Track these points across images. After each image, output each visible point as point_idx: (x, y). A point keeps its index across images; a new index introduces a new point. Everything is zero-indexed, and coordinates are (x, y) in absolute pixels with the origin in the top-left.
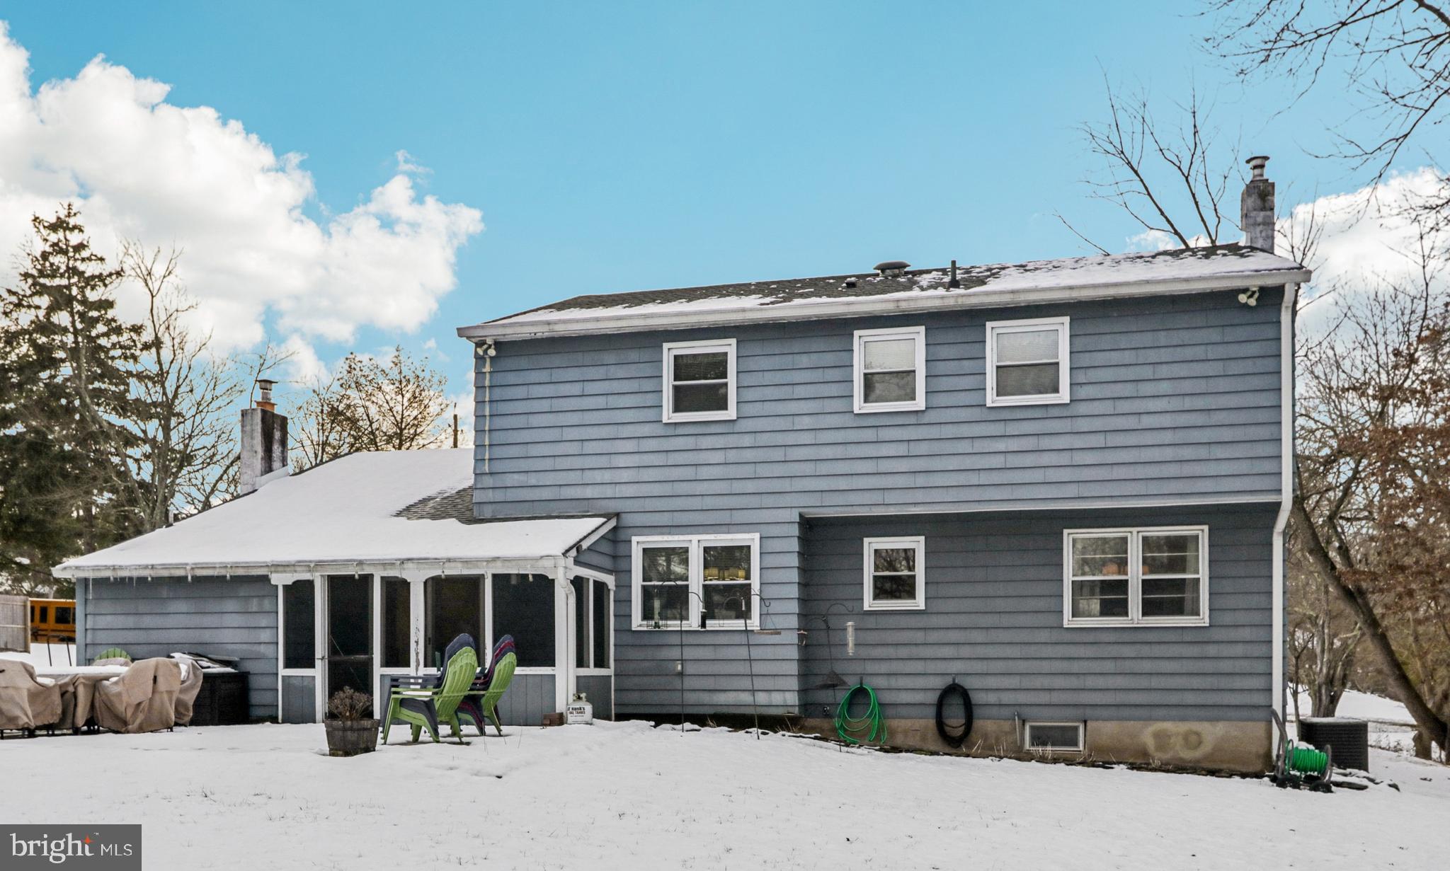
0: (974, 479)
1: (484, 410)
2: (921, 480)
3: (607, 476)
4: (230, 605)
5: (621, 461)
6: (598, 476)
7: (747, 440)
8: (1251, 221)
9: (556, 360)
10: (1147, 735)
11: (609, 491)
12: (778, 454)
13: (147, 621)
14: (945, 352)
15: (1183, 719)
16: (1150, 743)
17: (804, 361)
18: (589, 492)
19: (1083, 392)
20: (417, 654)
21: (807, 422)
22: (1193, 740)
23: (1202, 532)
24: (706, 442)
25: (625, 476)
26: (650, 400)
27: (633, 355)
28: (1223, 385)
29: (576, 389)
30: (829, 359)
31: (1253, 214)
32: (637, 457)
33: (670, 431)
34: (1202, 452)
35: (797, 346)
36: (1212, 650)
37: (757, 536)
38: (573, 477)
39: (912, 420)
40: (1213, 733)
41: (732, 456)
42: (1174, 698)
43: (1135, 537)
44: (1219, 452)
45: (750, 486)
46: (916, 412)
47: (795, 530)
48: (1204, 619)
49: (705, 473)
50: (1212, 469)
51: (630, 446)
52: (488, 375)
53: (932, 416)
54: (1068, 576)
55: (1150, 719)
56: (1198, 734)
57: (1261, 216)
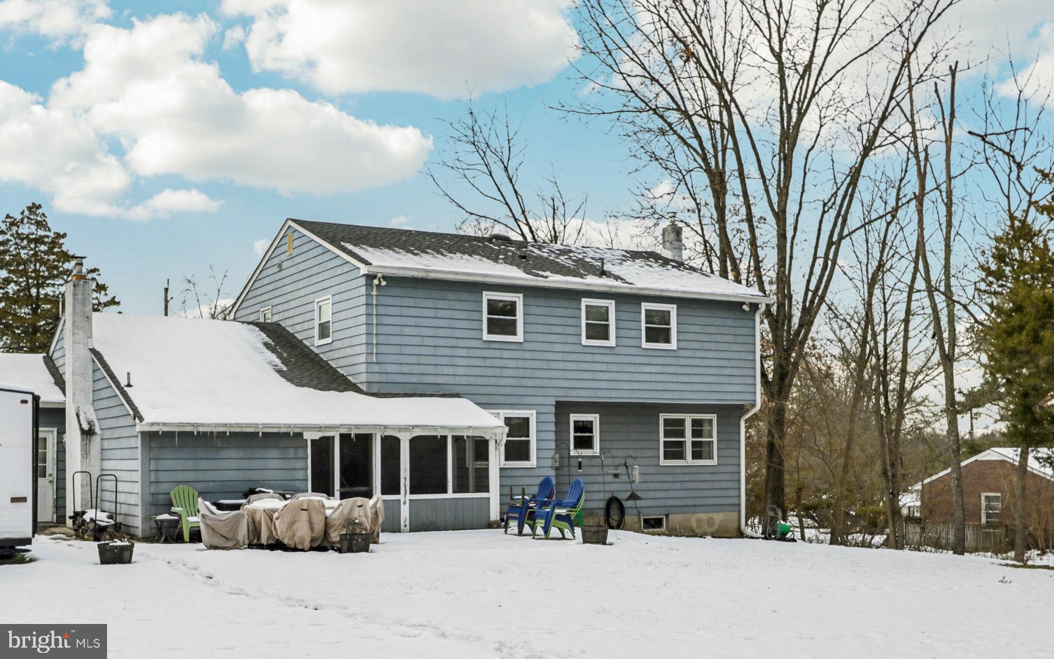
0: (636, 386)
1: (372, 320)
2: (613, 385)
3: (450, 370)
4: (273, 453)
5: (460, 361)
6: (445, 370)
7: (528, 355)
8: (673, 246)
9: (419, 293)
10: (693, 520)
11: (451, 380)
12: (544, 365)
13: (204, 464)
14: (624, 316)
15: (708, 512)
16: (694, 524)
17: (557, 312)
18: (439, 380)
19: (683, 345)
20: (405, 486)
21: (558, 347)
22: (711, 522)
23: (714, 417)
24: (506, 354)
25: (461, 371)
26: (475, 325)
27: (465, 296)
28: (735, 347)
29: (431, 313)
30: (569, 312)
31: (674, 242)
32: (468, 360)
33: (487, 346)
34: (726, 380)
35: (554, 303)
36: (718, 477)
37: (534, 412)
38: (431, 369)
39: (608, 351)
40: (719, 517)
41: (520, 364)
42: (704, 502)
43: (688, 418)
44: (734, 380)
45: (530, 383)
46: (611, 347)
47: (553, 410)
48: (714, 462)
49: (506, 372)
50: (731, 388)
51: (464, 352)
52: (375, 297)
53: (617, 351)
54: (662, 439)
55: (695, 512)
56: (712, 519)
57: (677, 244)
